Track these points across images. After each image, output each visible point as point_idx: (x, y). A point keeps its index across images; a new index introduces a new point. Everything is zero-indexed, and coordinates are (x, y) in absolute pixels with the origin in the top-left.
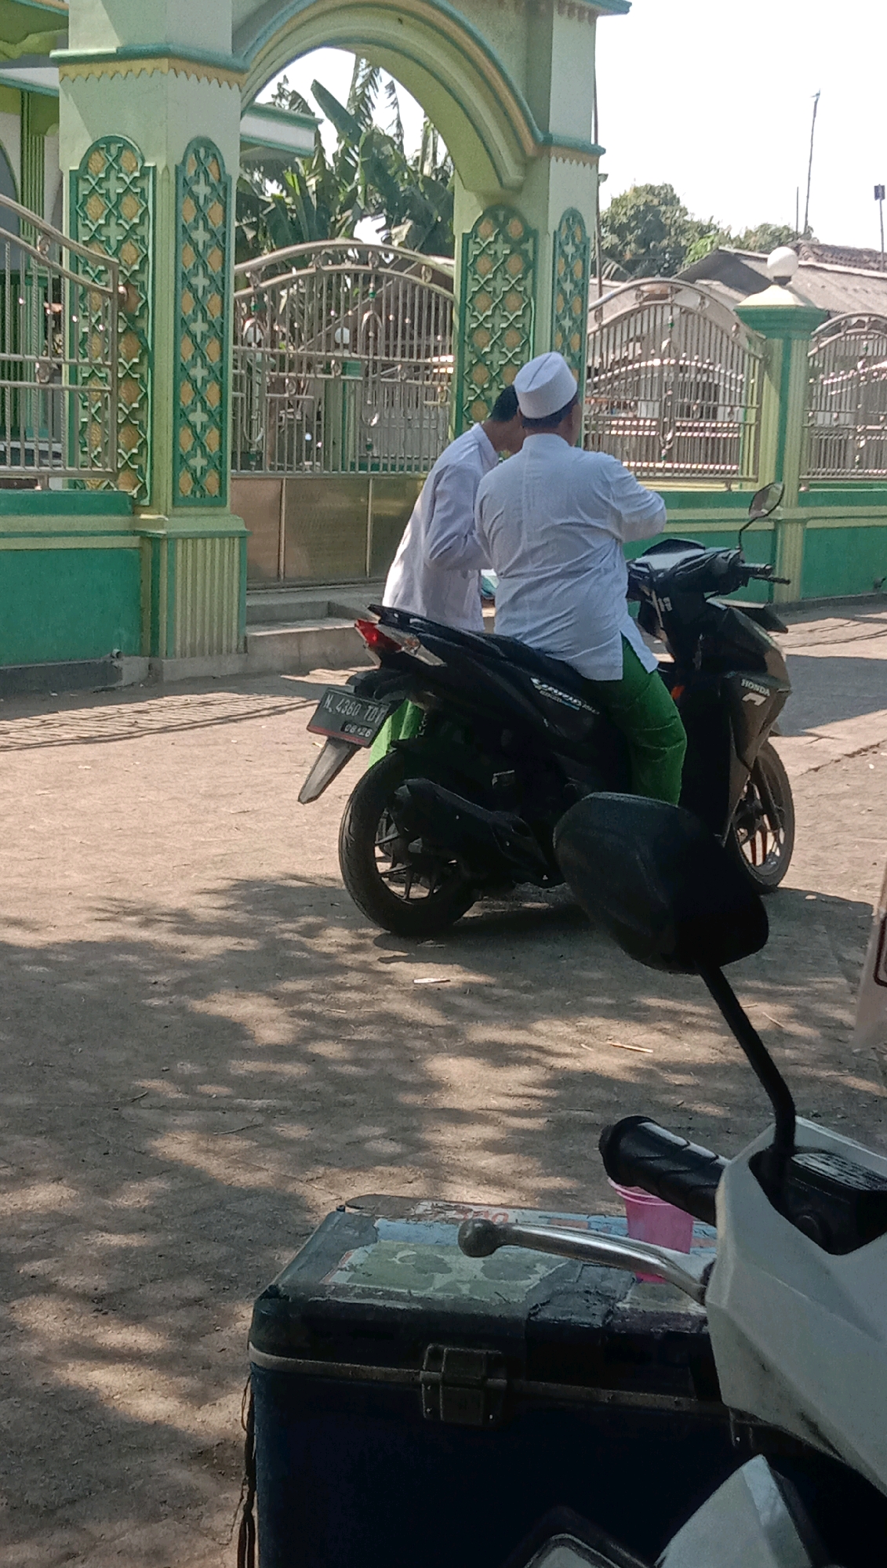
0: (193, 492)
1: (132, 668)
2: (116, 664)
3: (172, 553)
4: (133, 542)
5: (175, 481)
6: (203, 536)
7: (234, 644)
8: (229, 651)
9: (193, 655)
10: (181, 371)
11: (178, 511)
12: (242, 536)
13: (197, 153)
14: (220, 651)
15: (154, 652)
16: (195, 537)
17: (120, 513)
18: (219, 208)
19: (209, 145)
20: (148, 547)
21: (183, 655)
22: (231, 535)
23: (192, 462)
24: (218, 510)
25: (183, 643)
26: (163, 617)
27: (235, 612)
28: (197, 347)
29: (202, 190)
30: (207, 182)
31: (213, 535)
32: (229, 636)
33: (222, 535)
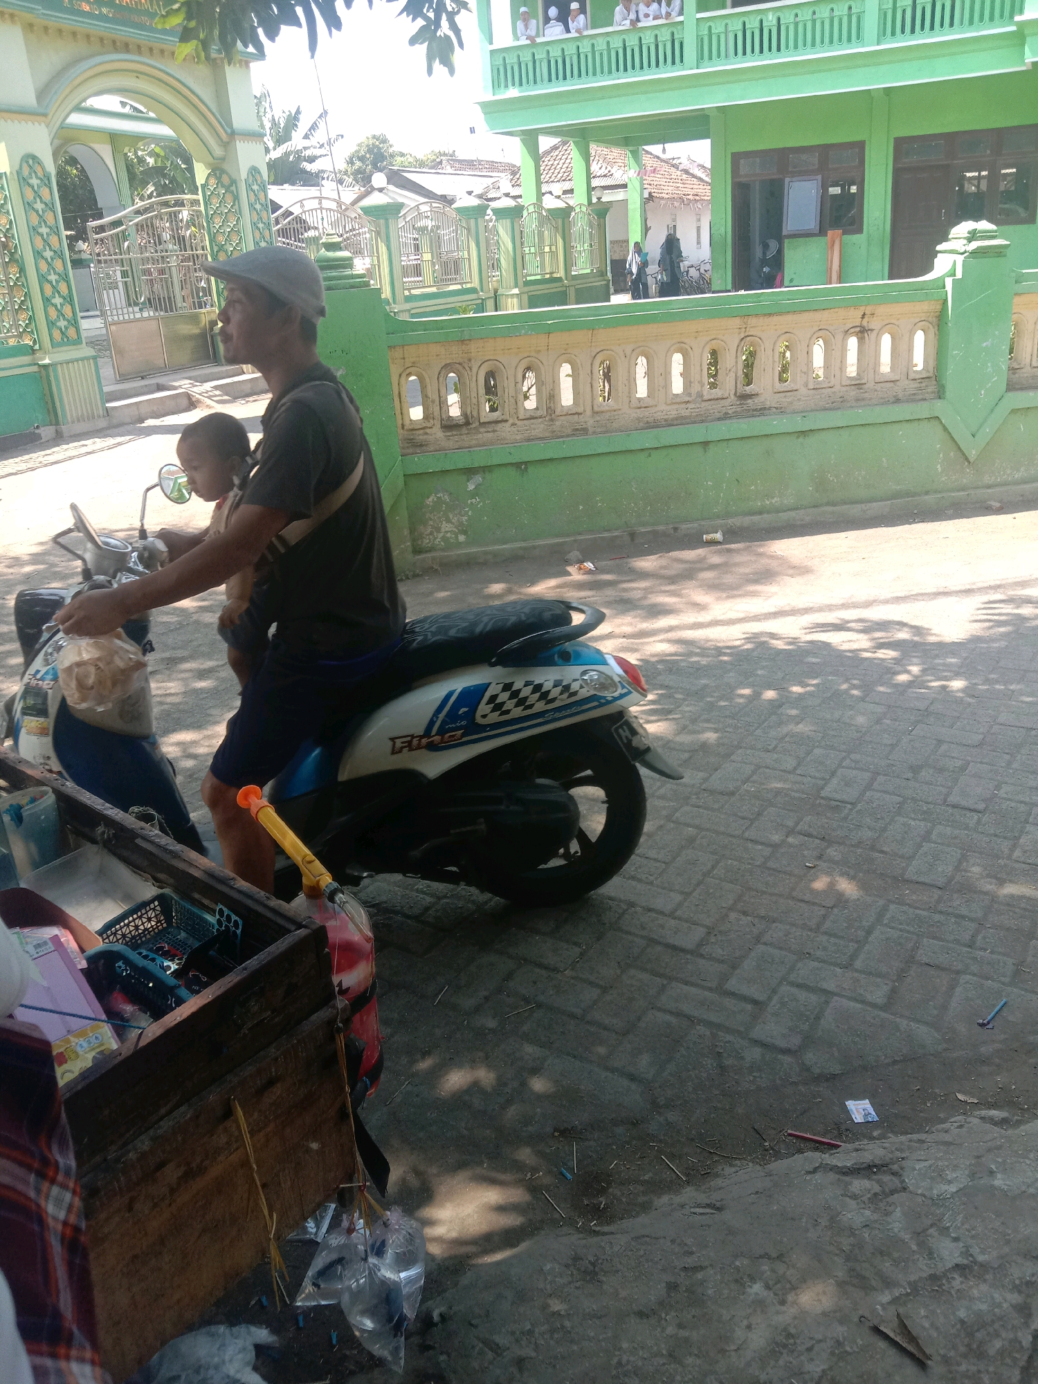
0: (62, 339)
1: (47, 432)
2: (37, 431)
3: (55, 371)
4: (35, 369)
5: (50, 335)
6: (72, 361)
7: (101, 412)
8: (99, 417)
9: (79, 421)
10: (42, 278)
11: (55, 350)
12: (95, 358)
13: (27, 162)
14: (94, 418)
15: (57, 423)
16: (68, 362)
17: (25, 355)
18: (47, 190)
19: (34, 158)
20: (43, 372)
21: (73, 422)
22: (87, 358)
23: (58, 324)
24: (79, 346)
25: (72, 416)
26: (58, 404)
27: (98, 397)
28: (49, 264)
29: (35, 182)
30: (37, 177)
31: (77, 360)
32: (97, 409)
33: (82, 359)
